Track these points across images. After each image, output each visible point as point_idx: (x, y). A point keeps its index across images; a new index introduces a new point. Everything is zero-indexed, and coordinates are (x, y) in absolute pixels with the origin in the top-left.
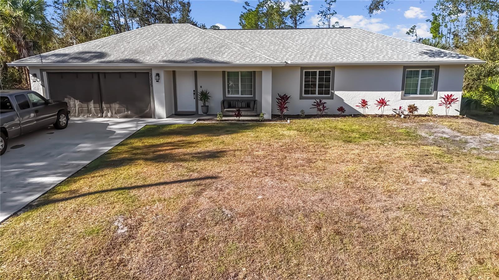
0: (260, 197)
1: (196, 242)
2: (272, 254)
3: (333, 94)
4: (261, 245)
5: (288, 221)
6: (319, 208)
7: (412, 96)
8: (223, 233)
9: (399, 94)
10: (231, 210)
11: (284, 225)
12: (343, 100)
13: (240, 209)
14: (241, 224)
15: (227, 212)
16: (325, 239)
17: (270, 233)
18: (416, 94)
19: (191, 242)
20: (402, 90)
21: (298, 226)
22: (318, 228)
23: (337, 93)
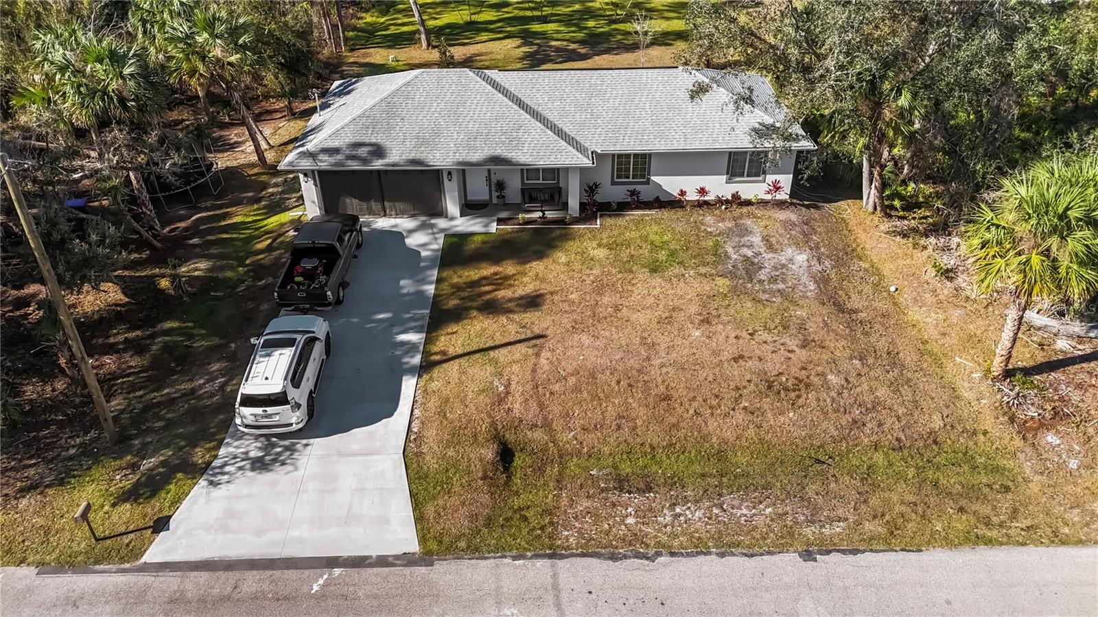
0: (581, 358)
1: (548, 395)
2: (592, 401)
3: (649, 179)
4: (585, 395)
5: (601, 378)
6: (620, 367)
7: (738, 179)
8: (563, 389)
9: (724, 177)
10: (564, 370)
11: (598, 381)
12: (661, 186)
13: (570, 369)
14: (572, 381)
15: (562, 372)
16: (622, 390)
17: (590, 387)
18: (743, 176)
19: (545, 395)
20: (727, 174)
21: (606, 382)
22: (618, 382)
23: (652, 178)
